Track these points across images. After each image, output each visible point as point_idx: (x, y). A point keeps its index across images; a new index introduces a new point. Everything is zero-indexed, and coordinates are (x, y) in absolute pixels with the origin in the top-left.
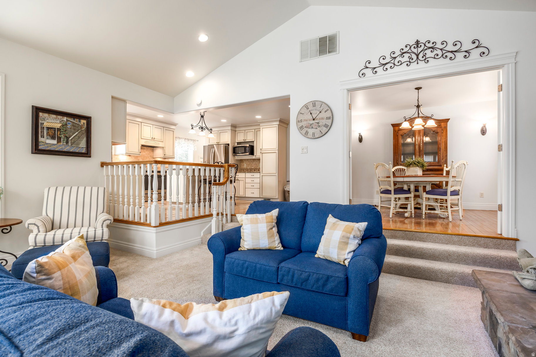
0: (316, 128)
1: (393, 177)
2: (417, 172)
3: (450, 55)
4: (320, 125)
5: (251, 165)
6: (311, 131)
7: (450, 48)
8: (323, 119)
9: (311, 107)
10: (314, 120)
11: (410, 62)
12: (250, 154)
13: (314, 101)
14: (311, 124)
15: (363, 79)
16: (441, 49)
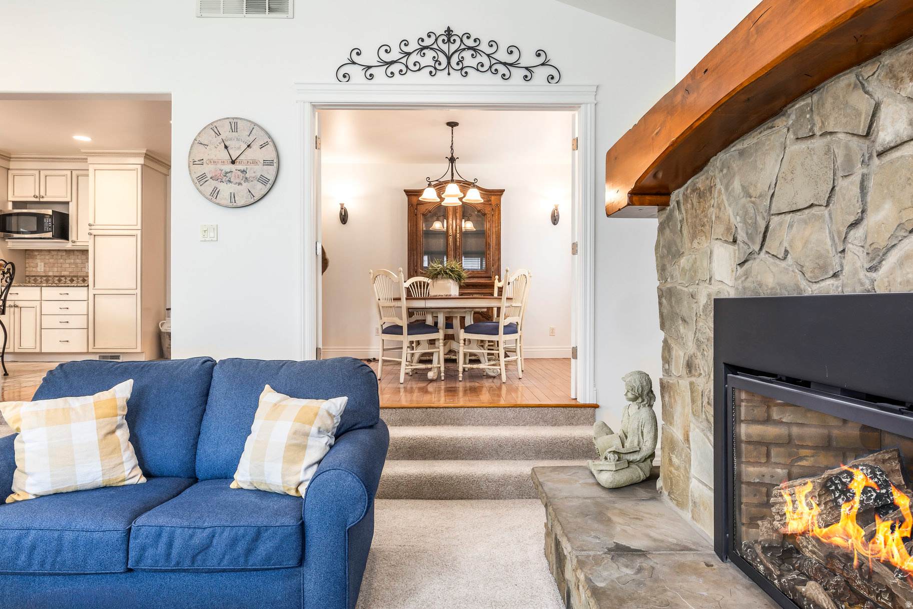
0: (240, 184)
1: (406, 299)
2: (448, 289)
3: (502, 69)
4: (248, 175)
5: (60, 265)
6: (225, 189)
7: (502, 56)
8: (255, 162)
9: (225, 132)
10: (233, 162)
11: (435, 69)
12: (54, 237)
13: (233, 119)
14: (227, 173)
15: (344, 86)
16: (488, 56)
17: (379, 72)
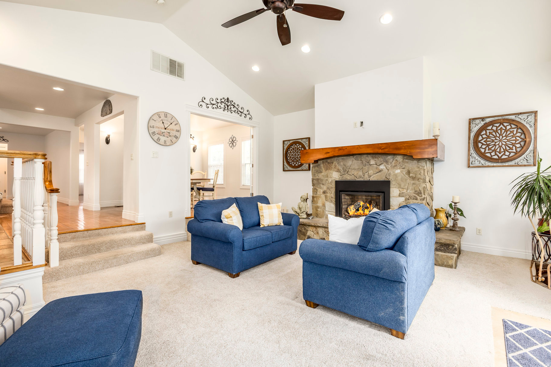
0: (168, 137)
3: (240, 114)
4: (170, 134)
6: (163, 139)
7: (240, 109)
8: (173, 130)
9: (163, 117)
10: (165, 129)
11: (225, 109)
13: (166, 112)
14: (163, 132)
15: (200, 108)
16: (237, 108)
17: (210, 106)
